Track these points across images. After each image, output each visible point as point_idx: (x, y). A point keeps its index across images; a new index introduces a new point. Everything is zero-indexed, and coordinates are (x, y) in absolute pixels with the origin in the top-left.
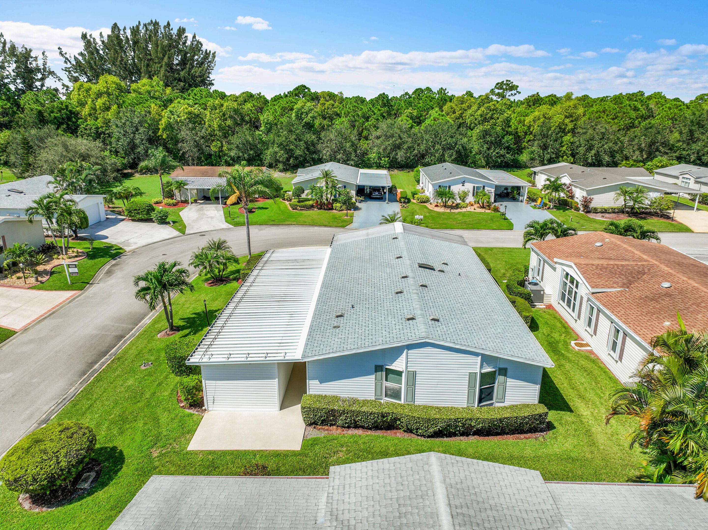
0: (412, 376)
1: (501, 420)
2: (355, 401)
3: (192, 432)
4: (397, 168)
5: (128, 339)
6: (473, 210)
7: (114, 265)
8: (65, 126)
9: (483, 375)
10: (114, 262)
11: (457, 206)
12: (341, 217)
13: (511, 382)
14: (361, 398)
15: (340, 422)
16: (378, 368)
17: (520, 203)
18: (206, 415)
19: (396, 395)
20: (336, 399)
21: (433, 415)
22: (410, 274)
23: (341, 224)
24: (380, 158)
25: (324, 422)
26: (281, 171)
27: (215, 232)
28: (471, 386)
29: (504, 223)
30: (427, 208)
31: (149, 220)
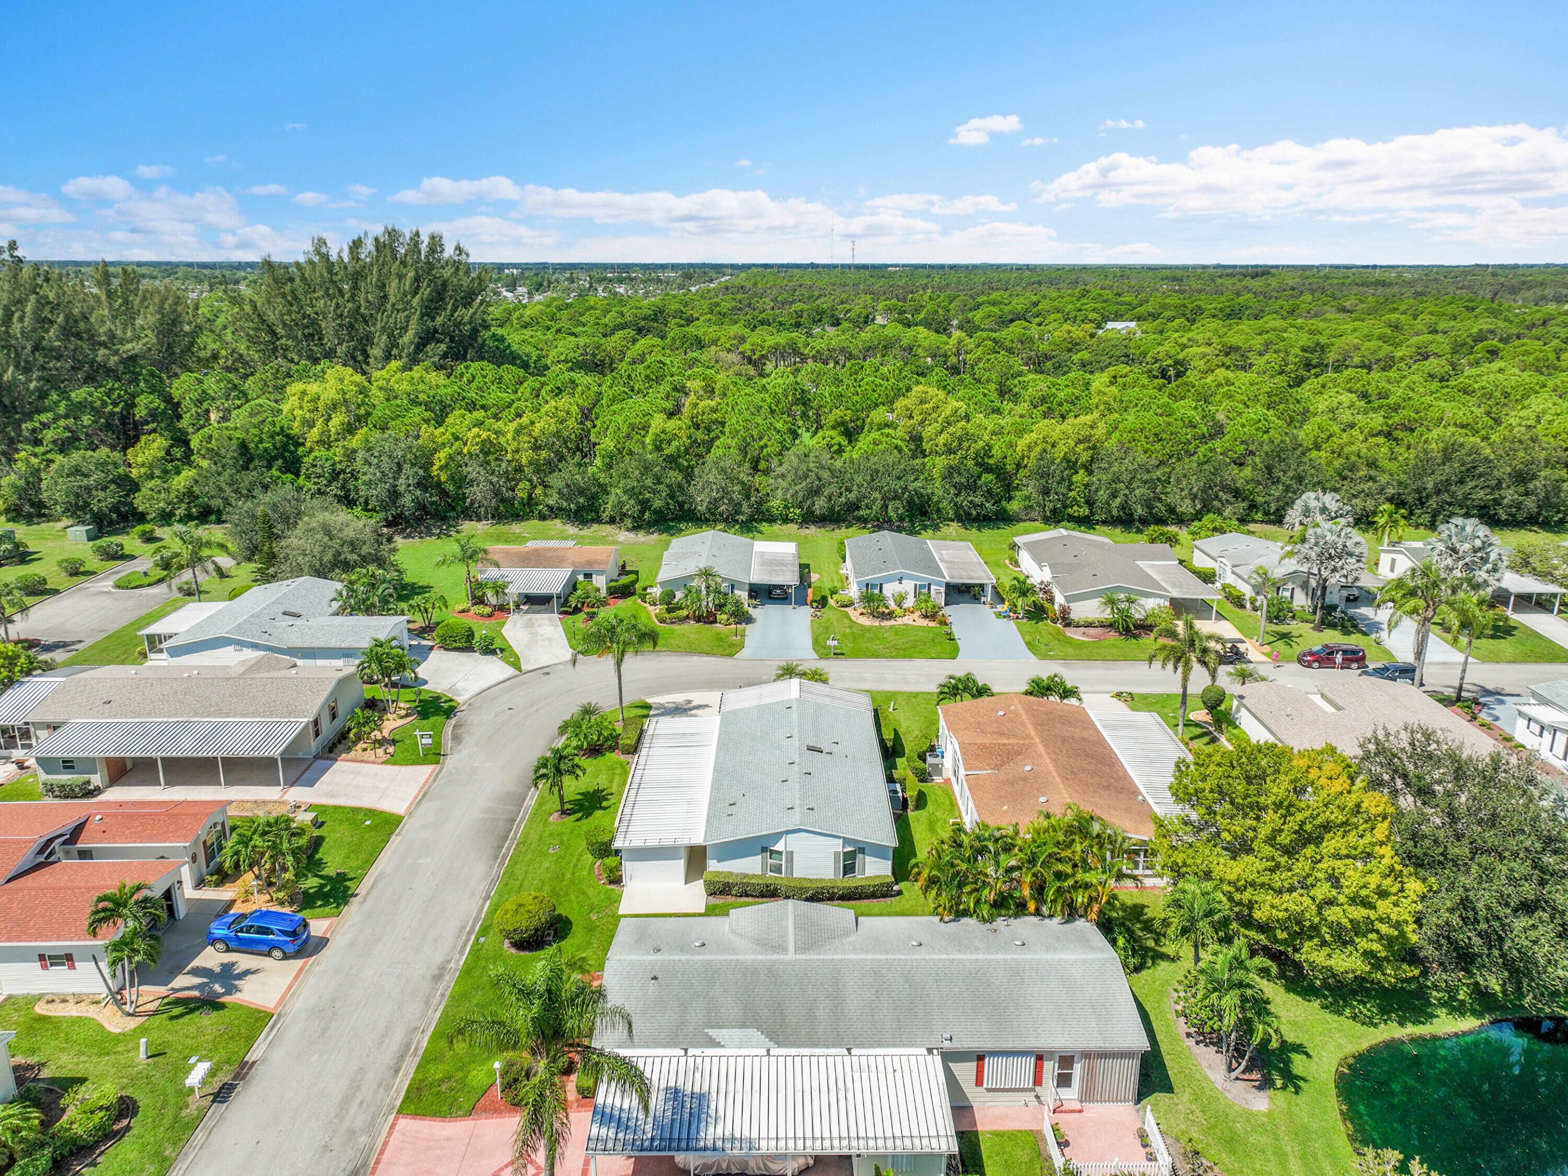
0: (790, 855)
1: (856, 888)
2: (746, 876)
3: (618, 901)
4: (814, 522)
5: (521, 822)
6: (911, 622)
7: (455, 727)
8: (280, 462)
9: (845, 853)
10: (453, 721)
11: (890, 616)
12: (727, 637)
13: (868, 859)
14: (751, 873)
15: (734, 892)
16: (764, 850)
17: (981, 606)
18: (625, 889)
19: (778, 869)
20: (731, 874)
21: (806, 884)
22: (797, 760)
23: (727, 652)
24: (786, 507)
25: (721, 893)
26: (628, 530)
27: (561, 667)
28: (836, 861)
29: (948, 645)
30: (848, 617)
31: (469, 649)
